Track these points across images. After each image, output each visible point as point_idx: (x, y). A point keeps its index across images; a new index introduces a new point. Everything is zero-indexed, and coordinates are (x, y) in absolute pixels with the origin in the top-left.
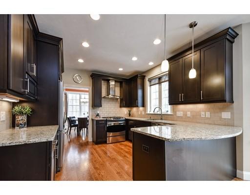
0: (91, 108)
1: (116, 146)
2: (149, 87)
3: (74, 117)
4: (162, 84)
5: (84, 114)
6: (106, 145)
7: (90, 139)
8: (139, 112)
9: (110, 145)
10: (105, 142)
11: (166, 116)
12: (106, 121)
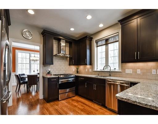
0: (42, 65)
1: (69, 103)
2: (96, 48)
3: (24, 74)
4: (109, 45)
5: (34, 71)
6: (58, 102)
7: (41, 97)
8: (87, 69)
9: (62, 101)
10: (57, 99)
11: (114, 73)
12: (59, 78)
